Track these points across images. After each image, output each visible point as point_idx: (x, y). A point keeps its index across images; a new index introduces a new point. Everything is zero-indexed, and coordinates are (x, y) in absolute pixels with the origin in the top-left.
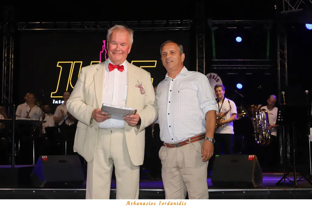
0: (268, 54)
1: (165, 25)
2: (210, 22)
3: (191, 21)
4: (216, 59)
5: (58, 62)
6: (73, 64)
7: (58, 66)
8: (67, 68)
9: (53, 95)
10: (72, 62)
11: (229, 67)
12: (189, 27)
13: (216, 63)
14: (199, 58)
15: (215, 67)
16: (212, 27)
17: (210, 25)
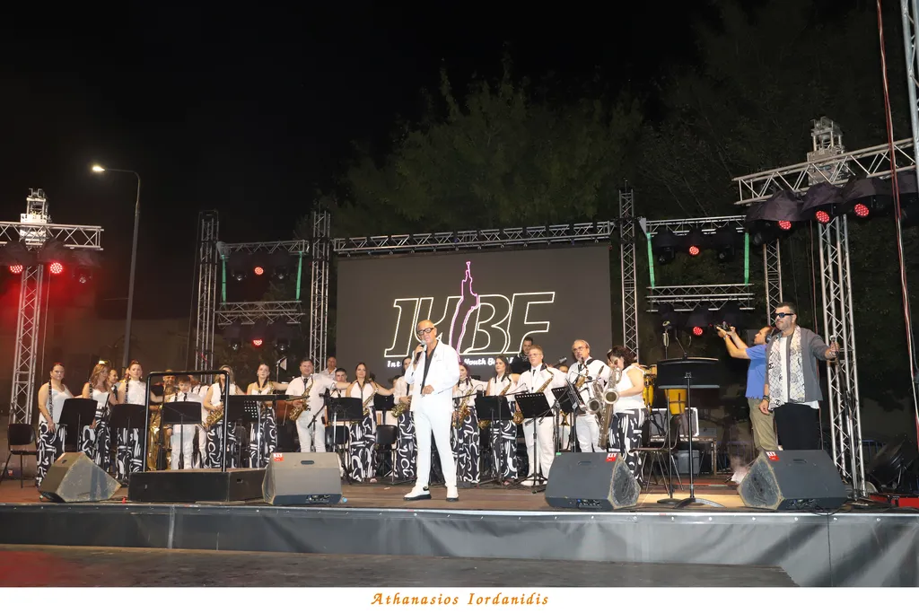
0: (747, 273)
1: (567, 232)
2: (643, 222)
3: (612, 224)
4: (655, 286)
5: (396, 300)
6: (419, 301)
7: (395, 306)
8: (409, 308)
9: (388, 353)
10: (417, 299)
11: (679, 298)
12: (609, 233)
13: (655, 292)
14: (626, 285)
15: (653, 298)
16: (648, 231)
17: (644, 229)
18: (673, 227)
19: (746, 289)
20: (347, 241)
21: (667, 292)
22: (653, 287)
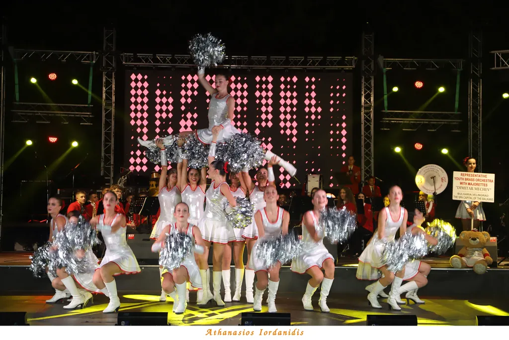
0: (457, 105)
1: (321, 63)
2: (381, 60)
3: (356, 58)
4: (388, 110)
12: (354, 67)
13: (388, 115)
14: (365, 108)
15: (386, 120)
16: (384, 67)
17: (382, 65)
18: (404, 64)
19: (456, 117)
20: (135, 55)
21: (397, 115)
22: (386, 111)
